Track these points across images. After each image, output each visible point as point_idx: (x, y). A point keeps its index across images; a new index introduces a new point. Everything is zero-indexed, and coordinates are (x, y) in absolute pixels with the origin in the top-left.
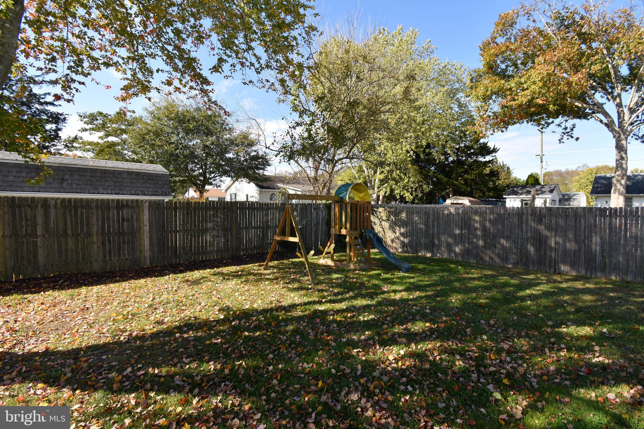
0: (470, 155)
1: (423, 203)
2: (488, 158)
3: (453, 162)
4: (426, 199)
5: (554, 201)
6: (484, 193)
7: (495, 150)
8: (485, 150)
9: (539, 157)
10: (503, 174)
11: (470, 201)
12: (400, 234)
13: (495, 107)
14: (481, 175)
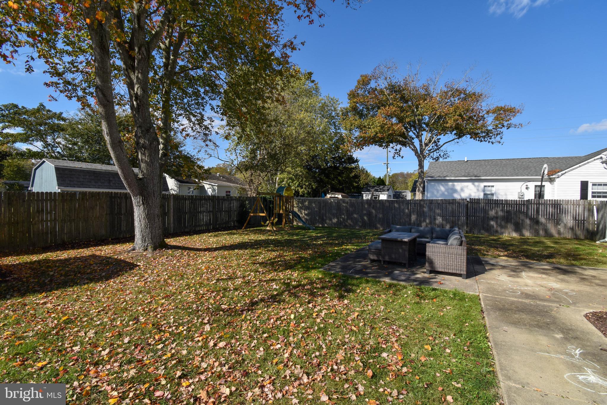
0: (341, 163)
1: (310, 197)
2: (353, 165)
3: (331, 167)
4: (313, 194)
5: (390, 196)
6: (350, 190)
7: (357, 161)
8: (352, 160)
9: (386, 165)
10: (363, 175)
11: (342, 196)
12: (305, 214)
13: (357, 133)
14: (348, 177)
